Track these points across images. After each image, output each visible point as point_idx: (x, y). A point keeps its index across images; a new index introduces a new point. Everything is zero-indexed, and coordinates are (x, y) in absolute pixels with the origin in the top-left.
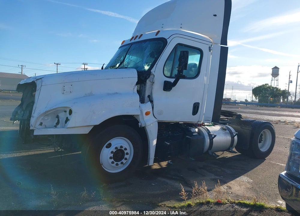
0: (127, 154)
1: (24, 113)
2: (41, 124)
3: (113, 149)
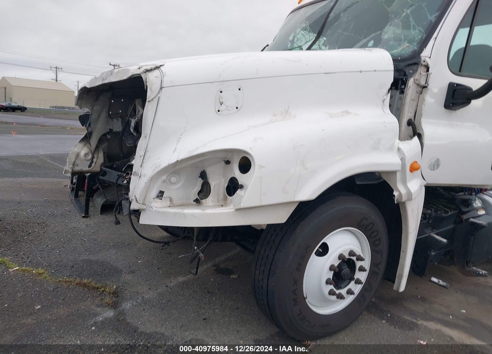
0: (362, 269)
1: (93, 158)
2: (161, 194)
3: (332, 258)
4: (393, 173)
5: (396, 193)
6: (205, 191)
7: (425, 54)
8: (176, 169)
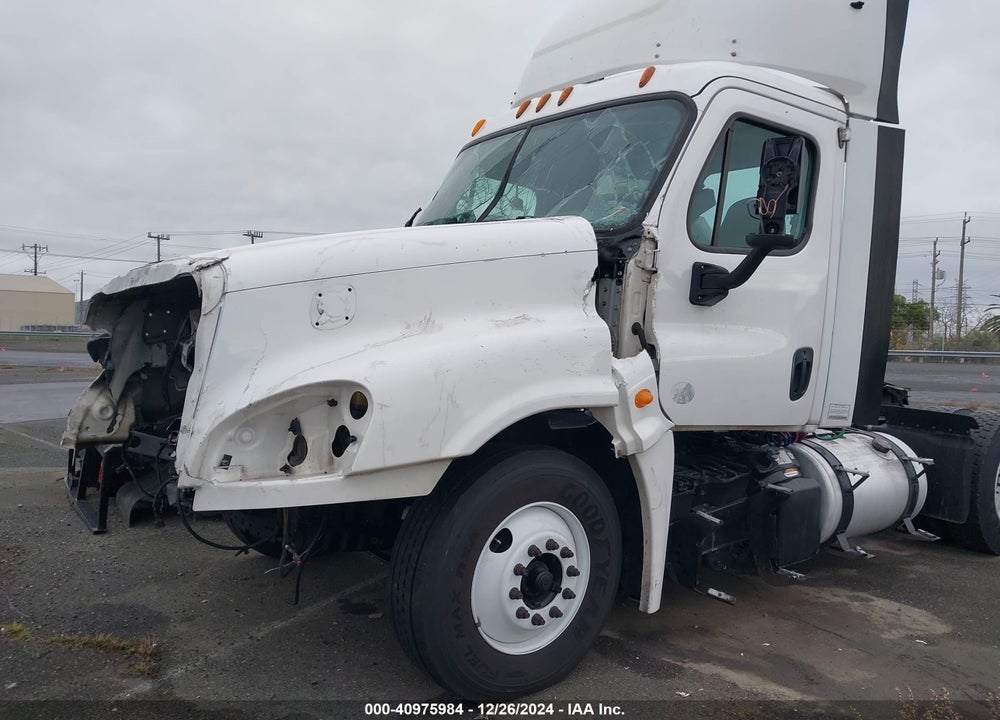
0: (573, 572)
1: (115, 414)
2: (226, 461)
3: (518, 554)
4: (609, 409)
5: (615, 442)
6: (298, 453)
7: (650, 220)
8: (250, 417)
